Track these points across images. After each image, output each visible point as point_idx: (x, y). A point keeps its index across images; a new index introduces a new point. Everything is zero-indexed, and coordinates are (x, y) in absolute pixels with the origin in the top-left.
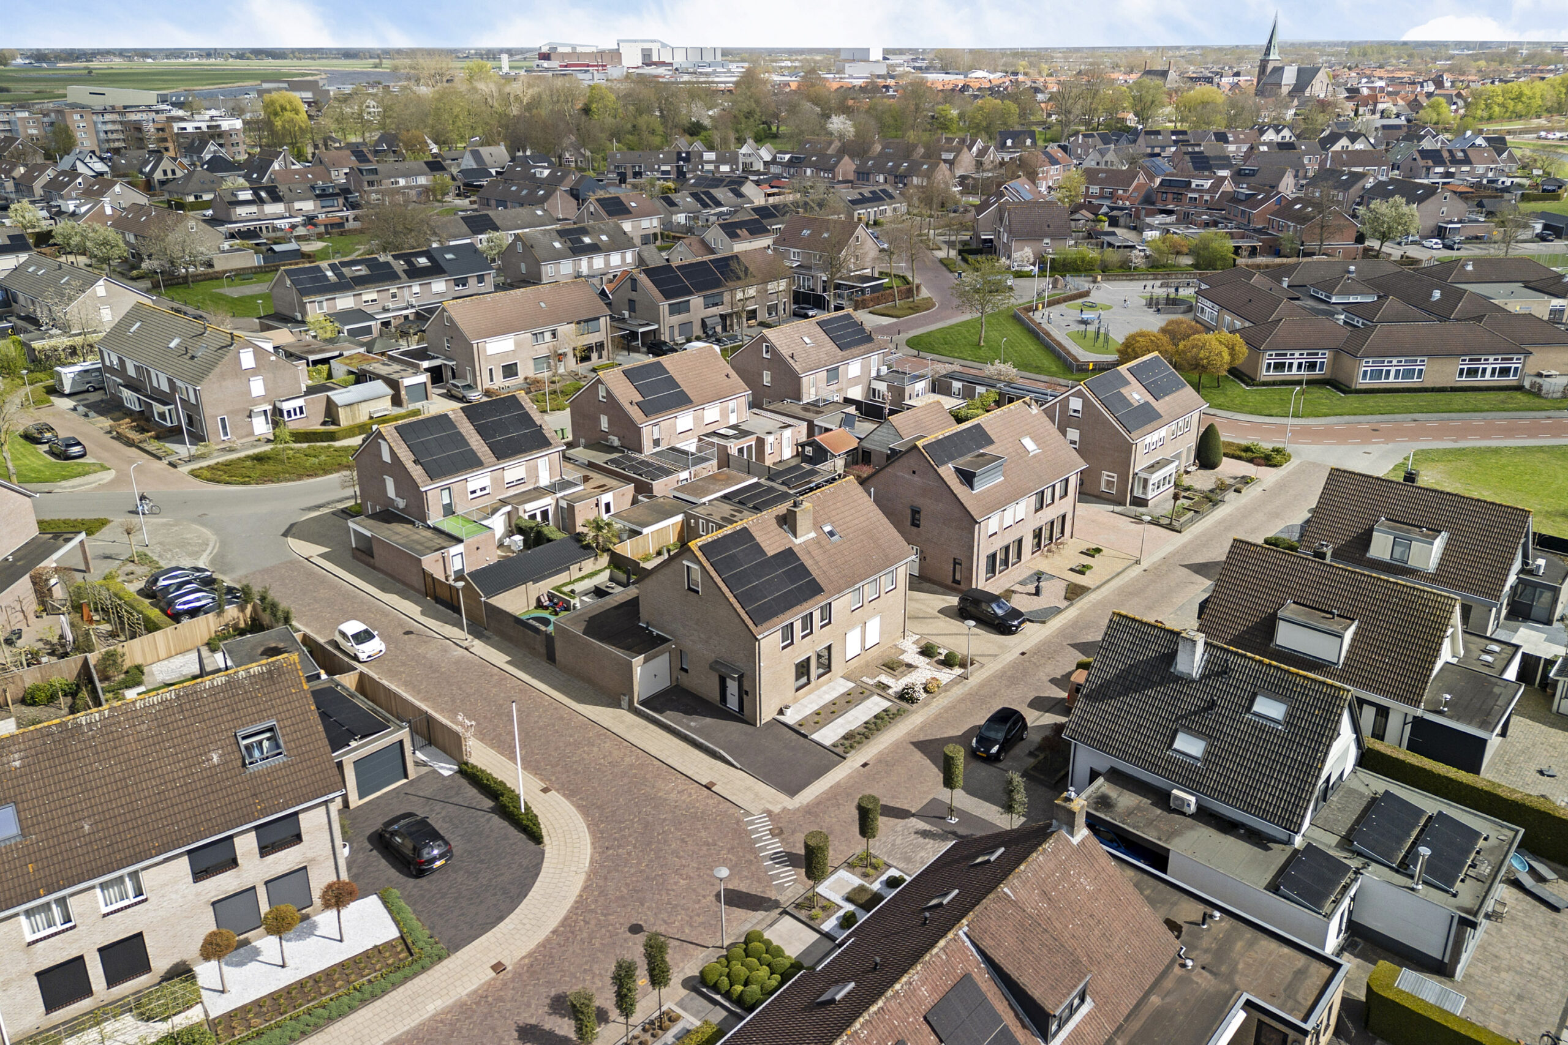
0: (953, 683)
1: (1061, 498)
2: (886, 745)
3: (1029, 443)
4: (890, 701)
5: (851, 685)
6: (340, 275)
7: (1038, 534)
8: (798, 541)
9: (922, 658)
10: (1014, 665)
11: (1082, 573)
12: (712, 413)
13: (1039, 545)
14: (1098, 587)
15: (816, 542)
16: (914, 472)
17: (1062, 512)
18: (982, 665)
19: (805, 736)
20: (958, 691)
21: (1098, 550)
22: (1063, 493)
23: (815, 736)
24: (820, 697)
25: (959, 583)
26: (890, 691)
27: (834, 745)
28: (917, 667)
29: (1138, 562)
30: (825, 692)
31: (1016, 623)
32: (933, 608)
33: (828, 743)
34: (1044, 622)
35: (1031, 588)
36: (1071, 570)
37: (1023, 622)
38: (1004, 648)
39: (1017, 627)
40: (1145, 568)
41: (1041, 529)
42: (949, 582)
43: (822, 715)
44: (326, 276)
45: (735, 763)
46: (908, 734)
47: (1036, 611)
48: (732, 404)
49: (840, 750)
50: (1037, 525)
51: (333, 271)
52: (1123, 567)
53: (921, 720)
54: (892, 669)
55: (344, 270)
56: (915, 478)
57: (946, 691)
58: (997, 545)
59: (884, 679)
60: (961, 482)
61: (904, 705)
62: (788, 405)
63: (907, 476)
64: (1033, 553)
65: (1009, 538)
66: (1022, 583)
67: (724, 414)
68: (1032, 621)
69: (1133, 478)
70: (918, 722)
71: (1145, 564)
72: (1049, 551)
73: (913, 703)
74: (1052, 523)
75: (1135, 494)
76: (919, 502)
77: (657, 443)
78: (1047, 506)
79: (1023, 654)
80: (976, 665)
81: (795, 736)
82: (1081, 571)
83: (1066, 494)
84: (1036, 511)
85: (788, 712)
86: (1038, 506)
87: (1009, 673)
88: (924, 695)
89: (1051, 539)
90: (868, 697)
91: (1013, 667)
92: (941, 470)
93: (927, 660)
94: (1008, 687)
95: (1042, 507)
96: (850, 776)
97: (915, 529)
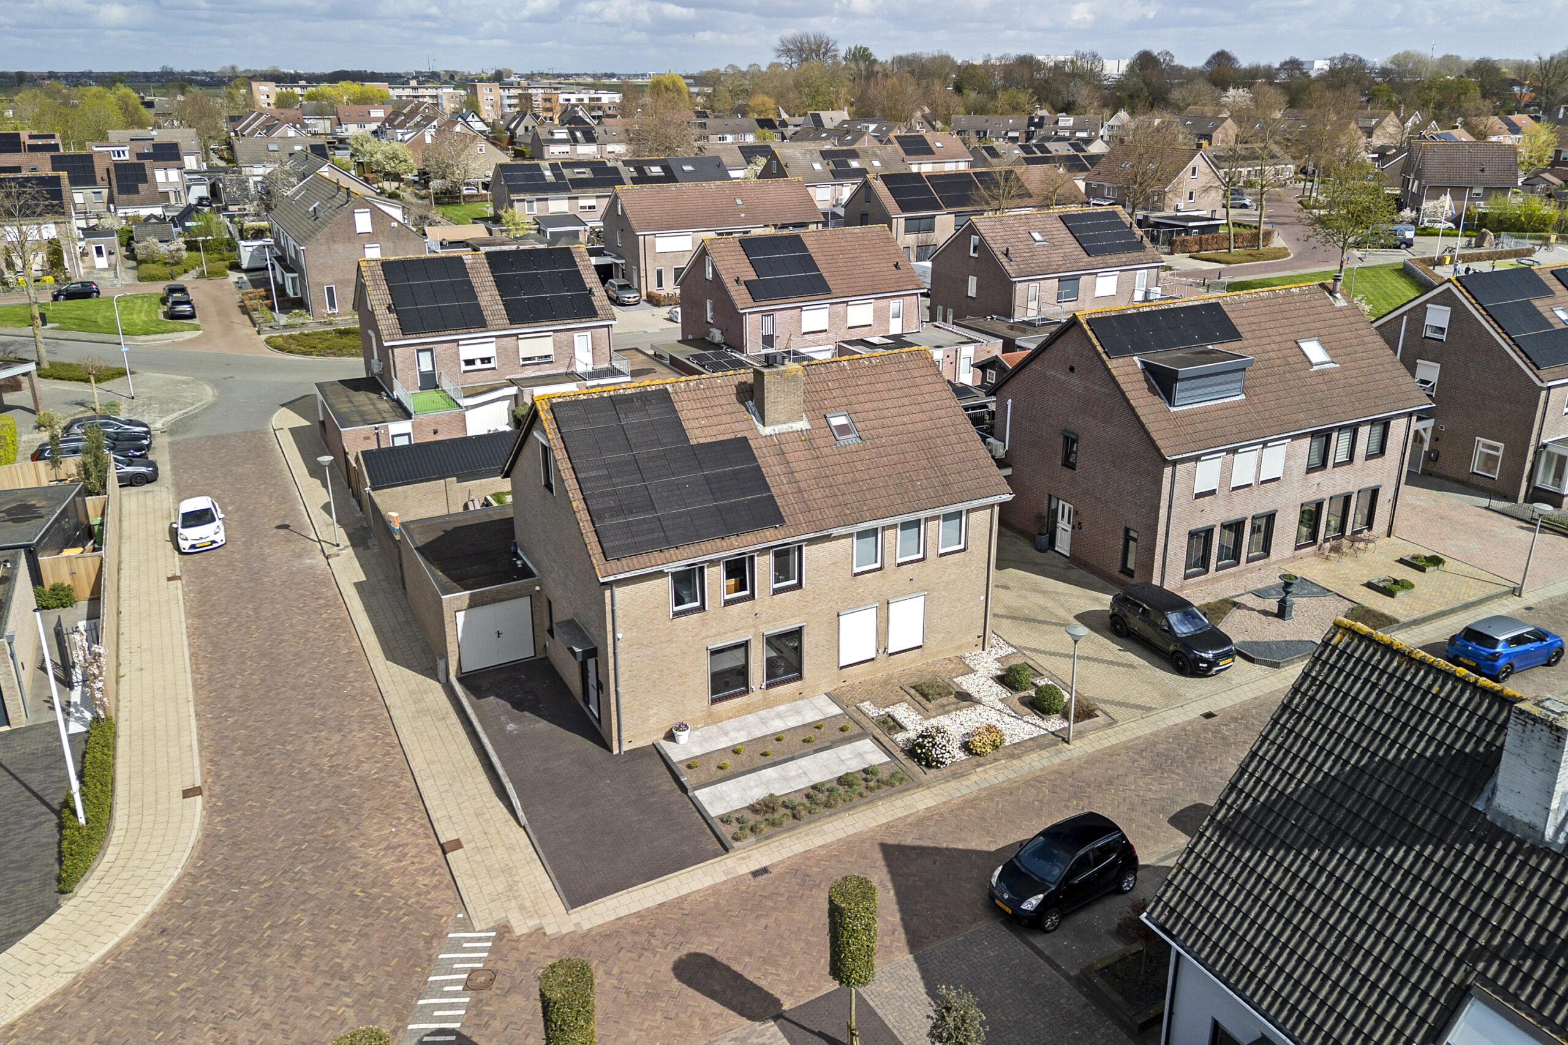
0: (1035, 744)
1: (1369, 457)
2: (829, 839)
3: (1314, 351)
4: (889, 753)
5: (835, 710)
6: (558, 175)
7: (1311, 516)
8: (767, 431)
9: (997, 688)
10: (1179, 735)
11: (1389, 592)
12: (860, 313)
13: (1314, 536)
14: (1416, 622)
15: (806, 439)
16: (1072, 369)
17: (1371, 483)
18: (1112, 722)
19: (684, 789)
20: (1036, 762)
21: (1436, 561)
22: (1375, 448)
23: (703, 795)
24: (764, 721)
25: (1130, 573)
26: (900, 737)
27: (725, 820)
28: (978, 702)
29: (1516, 591)
30: (779, 716)
31: (1209, 655)
32: (1069, 611)
33: (715, 810)
34: (1276, 665)
35: (1272, 605)
36: (1370, 585)
37: (1228, 655)
38: (1171, 698)
39: (1212, 664)
40: (1529, 603)
41: (1319, 505)
42: (1115, 569)
43: (743, 757)
44: (543, 176)
45: (520, 813)
46: (888, 826)
47: (1268, 645)
48: (895, 305)
49: (726, 831)
50: (1311, 495)
51: (552, 170)
52: (1482, 595)
53: (931, 803)
54: (925, 696)
55: (565, 171)
56: (1074, 380)
57: (1012, 756)
58: (1215, 515)
59: (902, 712)
60: (1151, 389)
61: (913, 766)
62: (989, 322)
63: (1063, 378)
64: (1297, 548)
65: (1246, 508)
66: (1259, 594)
67: (881, 317)
68: (1251, 660)
69: (1537, 454)
70: (921, 807)
71: (1530, 597)
72: (1334, 549)
73: (929, 766)
74: (1347, 499)
75: (1538, 482)
76: (1078, 423)
77: (768, 340)
78: (1336, 465)
79: (1209, 715)
80: (1101, 719)
81: (669, 784)
82: (1388, 590)
83: (1382, 451)
84: (1310, 470)
85: (683, 737)
86: (1316, 460)
87: (1161, 747)
88: (961, 755)
89: (1342, 528)
90: (850, 740)
91: (1176, 737)
92: (1116, 365)
93: (1004, 693)
94: (1145, 772)
95: (1324, 465)
96: (715, 890)
97: (1067, 472)
